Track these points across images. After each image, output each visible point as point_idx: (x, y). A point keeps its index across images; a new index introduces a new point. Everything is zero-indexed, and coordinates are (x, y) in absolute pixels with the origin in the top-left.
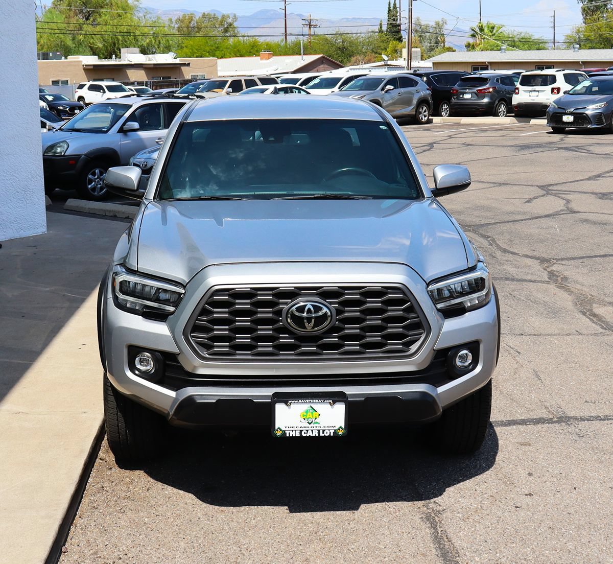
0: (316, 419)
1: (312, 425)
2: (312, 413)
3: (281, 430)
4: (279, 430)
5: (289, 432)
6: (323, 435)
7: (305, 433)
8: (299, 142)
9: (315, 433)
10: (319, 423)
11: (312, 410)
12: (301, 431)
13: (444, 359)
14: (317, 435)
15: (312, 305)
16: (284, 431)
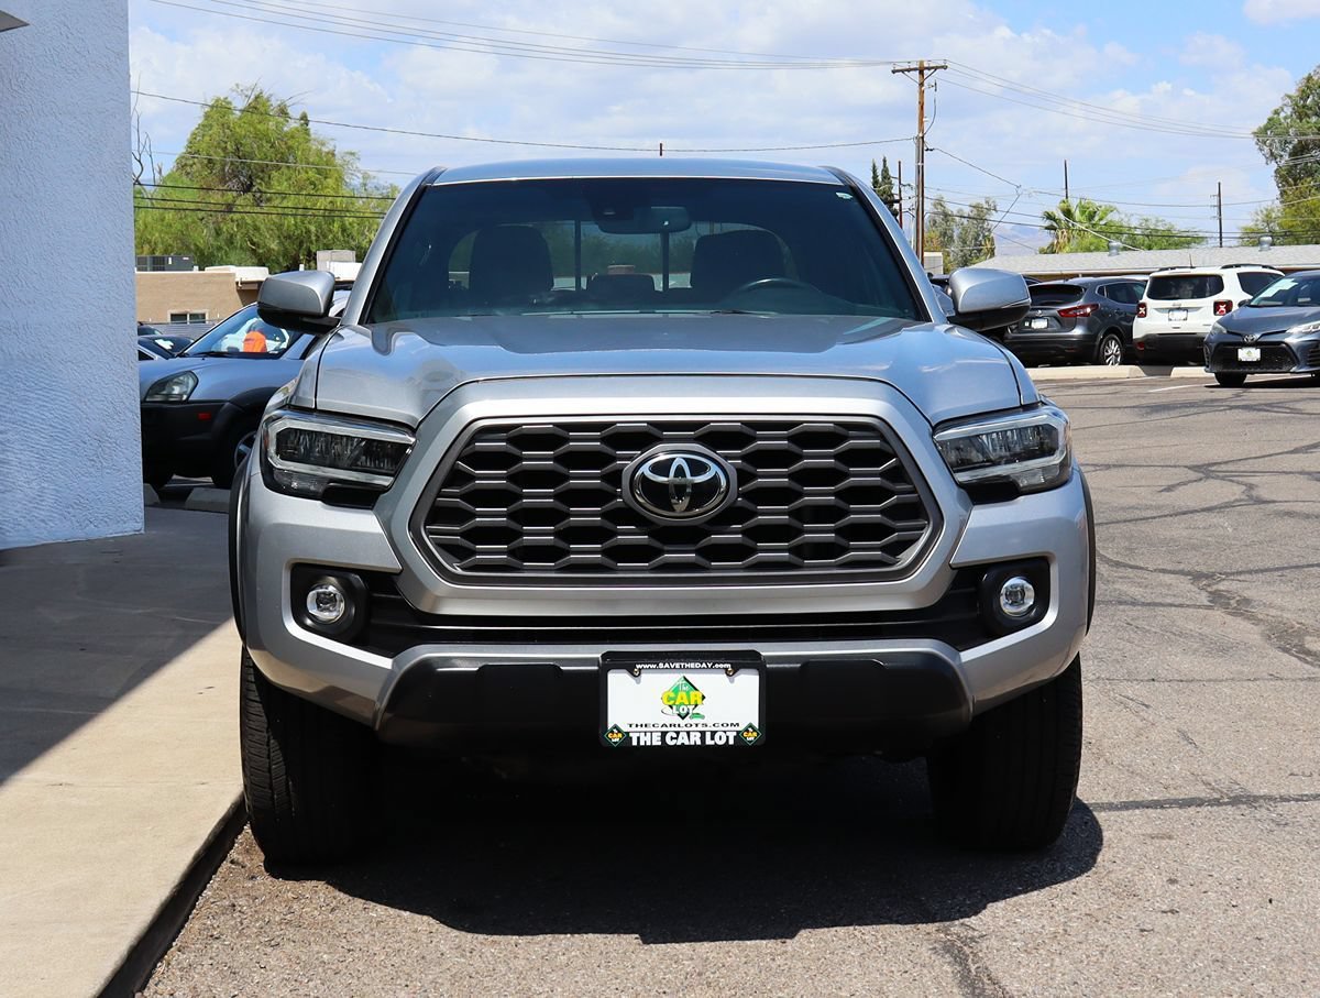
0: (696, 706)
1: (687, 720)
2: (688, 693)
3: (619, 731)
4: (615, 731)
5: (638, 735)
6: (712, 743)
7: (672, 738)
8: (666, 223)
9: (696, 739)
10: (703, 717)
11: (688, 687)
12: (664, 734)
13: (973, 589)
14: (699, 743)
15: (684, 459)
16: (628, 733)
